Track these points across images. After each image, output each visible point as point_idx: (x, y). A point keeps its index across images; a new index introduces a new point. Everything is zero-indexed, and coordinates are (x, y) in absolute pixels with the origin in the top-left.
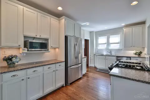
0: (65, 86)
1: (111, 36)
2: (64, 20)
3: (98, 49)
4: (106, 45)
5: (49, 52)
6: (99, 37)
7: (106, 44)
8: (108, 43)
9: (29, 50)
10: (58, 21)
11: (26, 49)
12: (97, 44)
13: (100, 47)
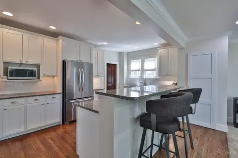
0: (61, 124)
1: (146, 60)
2: (61, 41)
3: (130, 78)
4: (140, 72)
5: (41, 81)
6: (132, 61)
7: (140, 70)
8: (143, 70)
9: (9, 78)
10: (55, 41)
11: (6, 77)
12: (129, 71)
13: (133, 75)
